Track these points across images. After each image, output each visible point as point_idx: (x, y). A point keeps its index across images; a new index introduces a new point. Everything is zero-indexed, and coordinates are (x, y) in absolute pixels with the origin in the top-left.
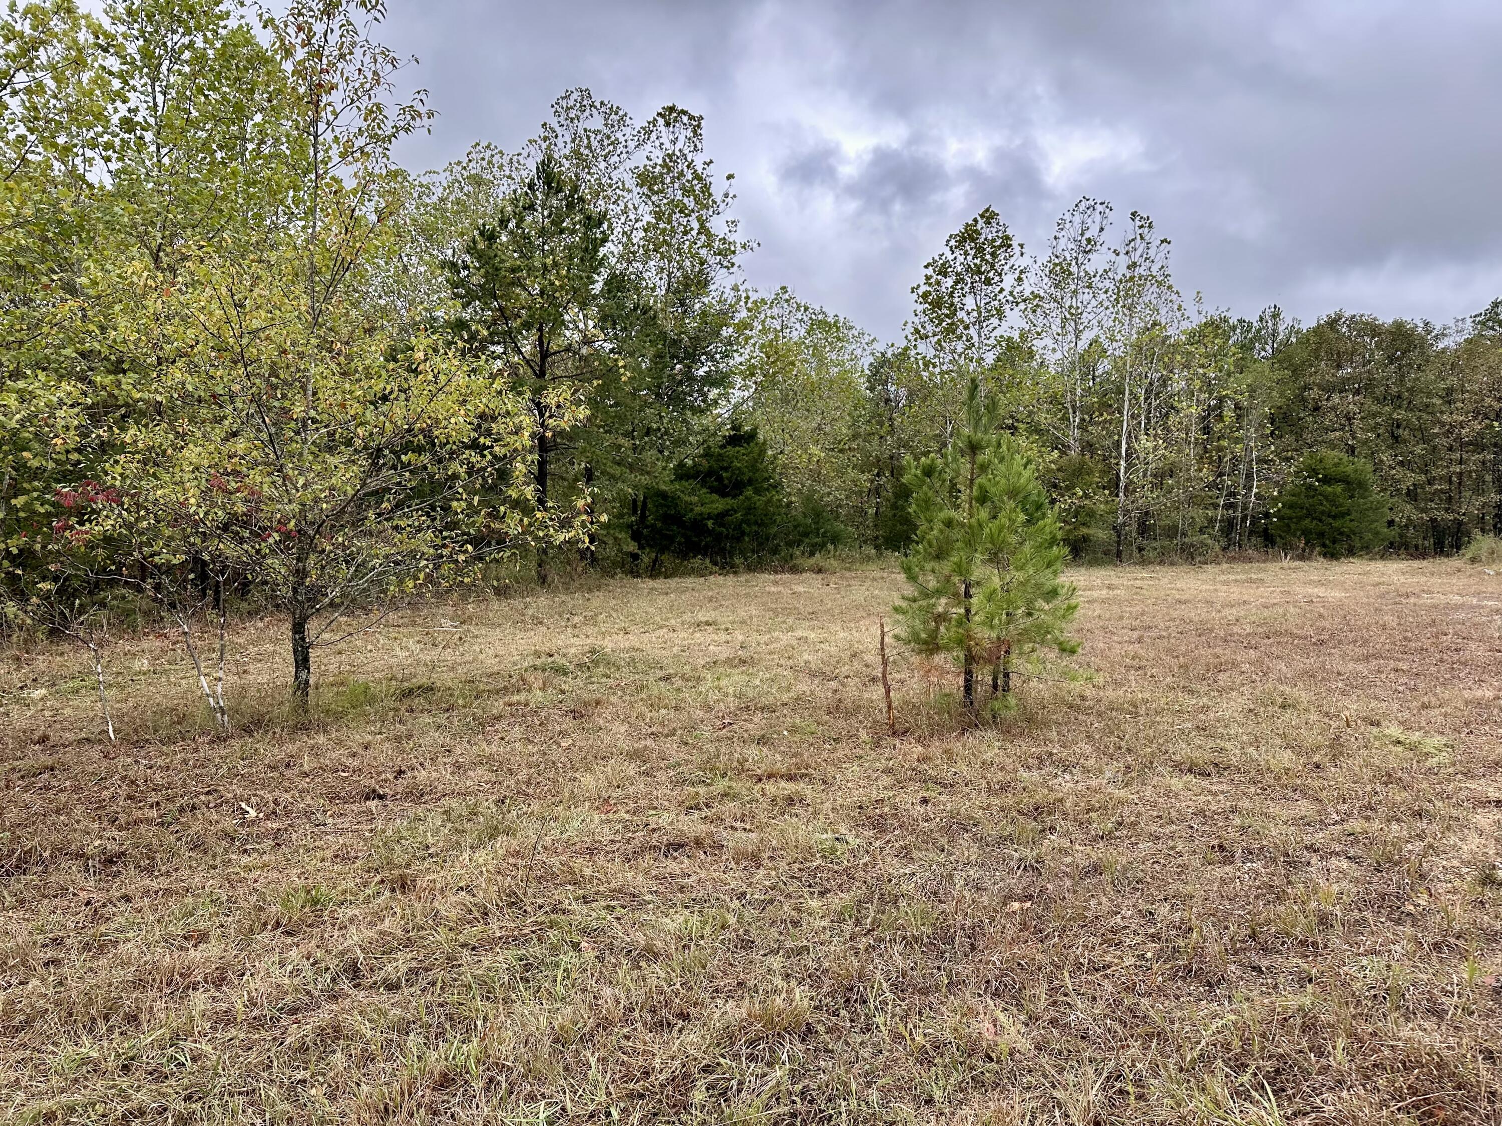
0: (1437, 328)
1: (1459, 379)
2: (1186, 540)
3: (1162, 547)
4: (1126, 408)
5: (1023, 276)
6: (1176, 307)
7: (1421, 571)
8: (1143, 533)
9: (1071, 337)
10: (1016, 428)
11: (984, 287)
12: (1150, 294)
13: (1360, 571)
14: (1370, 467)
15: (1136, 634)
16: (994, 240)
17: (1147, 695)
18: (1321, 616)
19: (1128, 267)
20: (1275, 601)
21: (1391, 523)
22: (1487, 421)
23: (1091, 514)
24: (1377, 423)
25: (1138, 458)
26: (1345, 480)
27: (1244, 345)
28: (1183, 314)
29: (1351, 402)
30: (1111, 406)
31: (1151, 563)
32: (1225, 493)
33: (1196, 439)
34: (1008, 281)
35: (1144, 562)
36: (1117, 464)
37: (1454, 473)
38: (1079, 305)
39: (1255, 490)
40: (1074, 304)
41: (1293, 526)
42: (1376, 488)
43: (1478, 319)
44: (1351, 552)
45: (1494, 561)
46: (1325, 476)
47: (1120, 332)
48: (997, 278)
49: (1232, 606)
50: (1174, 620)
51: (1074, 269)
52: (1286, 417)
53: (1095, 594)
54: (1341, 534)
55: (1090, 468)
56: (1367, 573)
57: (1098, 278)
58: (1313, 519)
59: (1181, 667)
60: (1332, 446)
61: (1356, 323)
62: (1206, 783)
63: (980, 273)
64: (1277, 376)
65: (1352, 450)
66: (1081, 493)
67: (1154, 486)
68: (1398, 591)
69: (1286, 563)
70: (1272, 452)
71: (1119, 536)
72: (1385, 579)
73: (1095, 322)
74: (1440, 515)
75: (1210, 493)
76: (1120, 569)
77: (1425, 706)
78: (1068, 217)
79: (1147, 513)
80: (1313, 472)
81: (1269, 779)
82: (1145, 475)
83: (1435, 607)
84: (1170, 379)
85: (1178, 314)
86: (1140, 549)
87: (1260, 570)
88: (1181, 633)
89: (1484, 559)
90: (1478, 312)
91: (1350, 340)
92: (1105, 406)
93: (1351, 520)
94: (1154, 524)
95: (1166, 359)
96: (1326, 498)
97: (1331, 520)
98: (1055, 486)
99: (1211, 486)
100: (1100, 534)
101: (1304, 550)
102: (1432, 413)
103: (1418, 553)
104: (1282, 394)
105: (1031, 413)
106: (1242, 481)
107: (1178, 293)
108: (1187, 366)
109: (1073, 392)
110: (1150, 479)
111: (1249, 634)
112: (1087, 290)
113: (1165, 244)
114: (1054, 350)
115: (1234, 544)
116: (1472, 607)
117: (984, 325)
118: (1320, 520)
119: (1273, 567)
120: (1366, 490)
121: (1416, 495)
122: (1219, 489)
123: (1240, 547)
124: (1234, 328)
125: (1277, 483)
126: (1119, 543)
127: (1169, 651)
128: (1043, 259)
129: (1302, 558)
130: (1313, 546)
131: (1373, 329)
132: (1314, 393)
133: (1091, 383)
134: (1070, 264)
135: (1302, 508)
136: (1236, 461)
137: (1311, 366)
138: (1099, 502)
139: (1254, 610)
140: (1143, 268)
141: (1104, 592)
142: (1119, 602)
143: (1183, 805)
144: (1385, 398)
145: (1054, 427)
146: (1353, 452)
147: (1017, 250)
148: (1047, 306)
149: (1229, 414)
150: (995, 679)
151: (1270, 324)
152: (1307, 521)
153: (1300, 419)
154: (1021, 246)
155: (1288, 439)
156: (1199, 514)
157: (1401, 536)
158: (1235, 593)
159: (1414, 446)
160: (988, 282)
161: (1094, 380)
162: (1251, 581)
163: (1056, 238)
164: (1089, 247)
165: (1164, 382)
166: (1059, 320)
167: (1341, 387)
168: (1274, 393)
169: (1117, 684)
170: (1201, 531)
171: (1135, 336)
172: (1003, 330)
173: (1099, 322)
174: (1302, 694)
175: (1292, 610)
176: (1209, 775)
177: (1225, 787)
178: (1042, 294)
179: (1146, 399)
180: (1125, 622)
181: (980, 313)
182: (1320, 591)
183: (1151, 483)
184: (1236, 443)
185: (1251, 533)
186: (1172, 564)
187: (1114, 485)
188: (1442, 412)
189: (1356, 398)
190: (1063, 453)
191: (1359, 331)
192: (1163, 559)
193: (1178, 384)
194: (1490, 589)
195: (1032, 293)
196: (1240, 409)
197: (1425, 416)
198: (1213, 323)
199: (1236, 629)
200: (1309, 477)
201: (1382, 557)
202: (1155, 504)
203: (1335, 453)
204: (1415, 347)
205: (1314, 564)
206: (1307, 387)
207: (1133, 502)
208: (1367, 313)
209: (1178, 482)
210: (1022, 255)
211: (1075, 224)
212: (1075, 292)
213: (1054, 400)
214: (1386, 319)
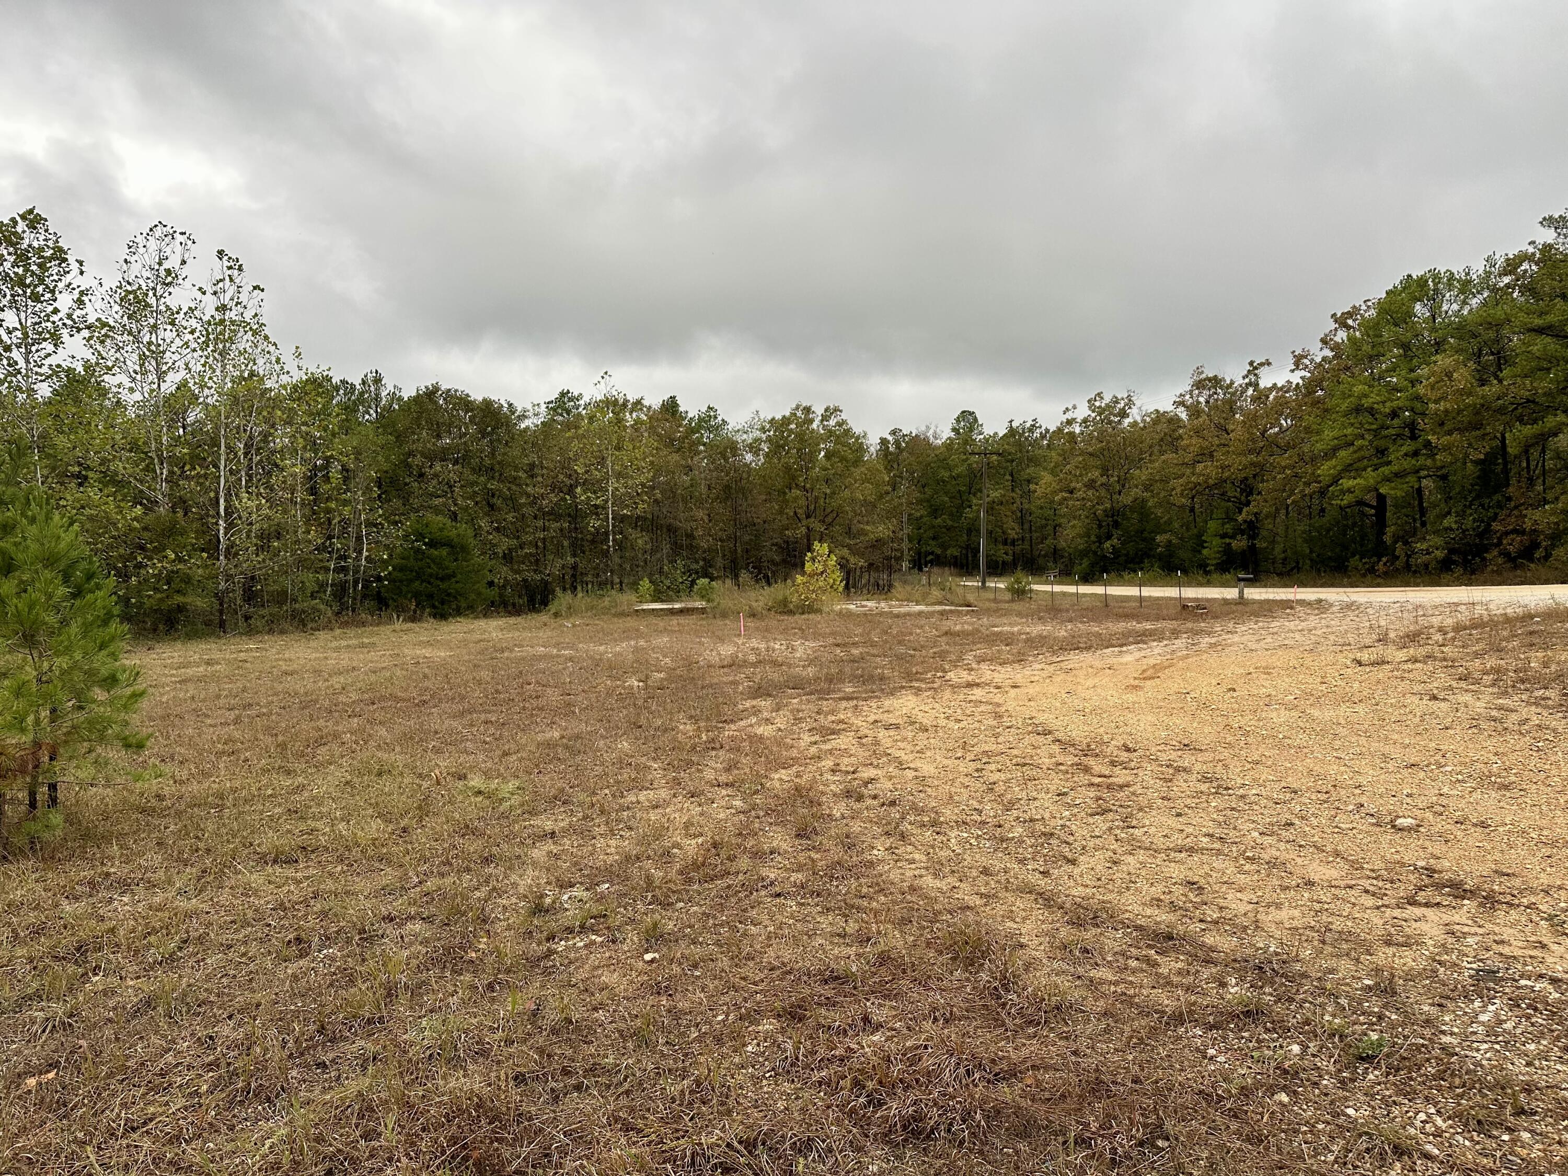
0: (519, 409)
1: (538, 457)
2: (297, 606)
3: (270, 614)
4: (223, 462)
5: (84, 298)
6: (274, 359)
7: (515, 627)
8: (249, 599)
9: (152, 377)
10: (86, 478)
11: (30, 302)
12: (244, 341)
13: (465, 629)
14: (470, 532)
15: (232, 715)
16: (41, 249)
17: (237, 784)
18: (425, 676)
19: (217, 309)
20: (384, 665)
21: (491, 584)
22: (561, 494)
23: (187, 580)
24: (475, 492)
25: (240, 518)
26: (449, 544)
27: (348, 407)
28: (282, 368)
29: (451, 471)
30: (205, 459)
31: (258, 632)
32: (335, 556)
33: (303, 500)
34: (65, 302)
35: (251, 632)
36: (217, 524)
37: (539, 538)
38: (161, 342)
39: (365, 554)
40: (154, 339)
41: (404, 589)
42: (477, 552)
43: (550, 405)
44: (459, 612)
45: (571, 615)
46: (431, 540)
47: (210, 378)
48: (48, 296)
49: (341, 673)
50: (276, 694)
51: (152, 300)
52: (393, 481)
53: (190, 672)
54: (449, 595)
55: (183, 528)
56: (473, 630)
57: (182, 315)
58: (423, 581)
59: (278, 746)
60: (437, 511)
61: (452, 396)
62: (290, 872)
63: (22, 284)
64: (381, 440)
65: (454, 517)
66: (173, 556)
67: (260, 549)
68: (494, 646)
69: (398, 625)
70: (380, 516)
71: (221, 604)
72: (486, 636)
73: (180, 364)
74: (529, 575)
75: (320, 557)
76: (224, 641)
77: (506, 754)
78: (140, 240)
79: (253, 578)
80: (420, 536)
81: (356, 853)
82: (248, 536)
83: (523, 659)
84: (271, 434)
85: (277, 367)
86: (247, 618)
87: (372, 634)
88: (284, 708)
89: (564, 613)
90: (550, 400)
91: (447, 412)
92: (196, 459)
93: (457, 582)
94: (262, 590)
95: (265, 413)
96: (433, 561)
97: (439, 583)
98: (142, 548)
99: (321, 549)
100: (198, 602)
101: (415, 612)
102: (519, 485)
103: (514, 610)
104: (387, 459)
105: (104, 461)
106: (352, 544)
107: (275, 344)
108: (289, 423)
109: (158, 439)
110: (254, 540)
111: (354, 702)
112: (169, 327)
113: (256, 292)
114: (131, 390)
115: (347, 609)
116: (552, 657)
117: (34, 349)
118: (429, 583)
119: (386, 630)
120: (468, 553)
121: (512, 558)
122: (329, 553)
123: (353, 611)
124: (337, 388)
125: (387, 547)
126: (221, 612)
127: (268, 730)
128: (111, 282)
129: (413, 619)
130: (424, 608)
131: (464, 403)
132: (417, 460)
133: (181, 431)
134: (147, 295)
135: (412, 571)
136: (345, 523)
137: (414, 433)
138: (196, 565)
139: (361, 677)
140: (234, 313)
141: (201, 669)
142: (215, 678)
143: (262, 902)
144: (480, 470)
145: (135, 478)
146: (456, 517)
147: (74, 266)
148: (119, 338)
149: (335, 473)
150: (32, 795)
151: (372, 388)
152: (417, 583)
153: (406, 484)
154: (81, 263)
155: (396, 503)
156: (309, 579)
157: (501, 595)
158: (345, 660)
159: (506, 514)
160: (36, 298)
161: (184, 427)
162: (363, 646)
163: (126, 261)
164: (169, 279)
165: (265, 437)
166: (135, 357)
167: (443, 455)
168: (380, 458)
169: (206, 775)
170: (312, 595)
171: (230, 385)
172: (60, 358)
173: (187, 365)
174: (398, 758)
175: (399, 673)
176: (296, 861)
177: (312, 871)
178: (112, 324)
179: (246, 454)
180: (222, 701)
181: (26, 335)
182: (427, 652)
183: (256, 545)
184: (344, 506)
185: (364, 597)
186: (282, 632)
187: (212, 547)
188: (527, 485)
189: (456, 467)
190: (148, 510)
191: (454, 405)
192: (273, 627)
193: (281, 439)
194: (567, 640)
195: (98, 320)
196: (347, 471)
197: (514, 487)
198: (315, 380)
199: (342, 698)
200: (417, 541)
201: (485, 616)
202: (260, 569)
203: (440, 518)
204: (502, 425)
205: (425, 625)
206: (411, 454)
207: (236, 566)
208: (461, 389)
209: (285, 545)
210: (82, 273)
211: (150, 251)
212: (154, 328)
213: (134, 447)
214: (477, 396)
